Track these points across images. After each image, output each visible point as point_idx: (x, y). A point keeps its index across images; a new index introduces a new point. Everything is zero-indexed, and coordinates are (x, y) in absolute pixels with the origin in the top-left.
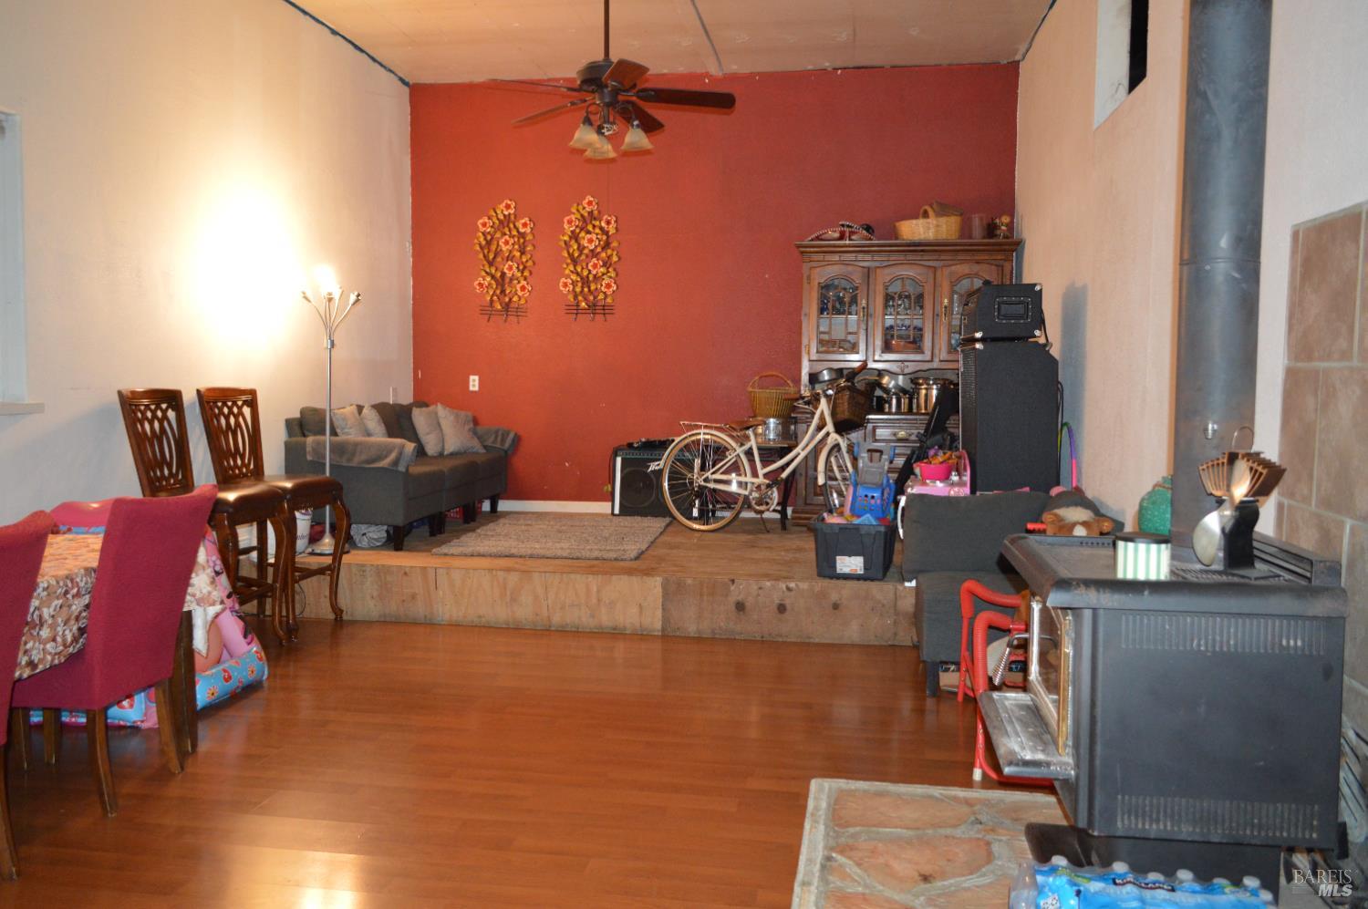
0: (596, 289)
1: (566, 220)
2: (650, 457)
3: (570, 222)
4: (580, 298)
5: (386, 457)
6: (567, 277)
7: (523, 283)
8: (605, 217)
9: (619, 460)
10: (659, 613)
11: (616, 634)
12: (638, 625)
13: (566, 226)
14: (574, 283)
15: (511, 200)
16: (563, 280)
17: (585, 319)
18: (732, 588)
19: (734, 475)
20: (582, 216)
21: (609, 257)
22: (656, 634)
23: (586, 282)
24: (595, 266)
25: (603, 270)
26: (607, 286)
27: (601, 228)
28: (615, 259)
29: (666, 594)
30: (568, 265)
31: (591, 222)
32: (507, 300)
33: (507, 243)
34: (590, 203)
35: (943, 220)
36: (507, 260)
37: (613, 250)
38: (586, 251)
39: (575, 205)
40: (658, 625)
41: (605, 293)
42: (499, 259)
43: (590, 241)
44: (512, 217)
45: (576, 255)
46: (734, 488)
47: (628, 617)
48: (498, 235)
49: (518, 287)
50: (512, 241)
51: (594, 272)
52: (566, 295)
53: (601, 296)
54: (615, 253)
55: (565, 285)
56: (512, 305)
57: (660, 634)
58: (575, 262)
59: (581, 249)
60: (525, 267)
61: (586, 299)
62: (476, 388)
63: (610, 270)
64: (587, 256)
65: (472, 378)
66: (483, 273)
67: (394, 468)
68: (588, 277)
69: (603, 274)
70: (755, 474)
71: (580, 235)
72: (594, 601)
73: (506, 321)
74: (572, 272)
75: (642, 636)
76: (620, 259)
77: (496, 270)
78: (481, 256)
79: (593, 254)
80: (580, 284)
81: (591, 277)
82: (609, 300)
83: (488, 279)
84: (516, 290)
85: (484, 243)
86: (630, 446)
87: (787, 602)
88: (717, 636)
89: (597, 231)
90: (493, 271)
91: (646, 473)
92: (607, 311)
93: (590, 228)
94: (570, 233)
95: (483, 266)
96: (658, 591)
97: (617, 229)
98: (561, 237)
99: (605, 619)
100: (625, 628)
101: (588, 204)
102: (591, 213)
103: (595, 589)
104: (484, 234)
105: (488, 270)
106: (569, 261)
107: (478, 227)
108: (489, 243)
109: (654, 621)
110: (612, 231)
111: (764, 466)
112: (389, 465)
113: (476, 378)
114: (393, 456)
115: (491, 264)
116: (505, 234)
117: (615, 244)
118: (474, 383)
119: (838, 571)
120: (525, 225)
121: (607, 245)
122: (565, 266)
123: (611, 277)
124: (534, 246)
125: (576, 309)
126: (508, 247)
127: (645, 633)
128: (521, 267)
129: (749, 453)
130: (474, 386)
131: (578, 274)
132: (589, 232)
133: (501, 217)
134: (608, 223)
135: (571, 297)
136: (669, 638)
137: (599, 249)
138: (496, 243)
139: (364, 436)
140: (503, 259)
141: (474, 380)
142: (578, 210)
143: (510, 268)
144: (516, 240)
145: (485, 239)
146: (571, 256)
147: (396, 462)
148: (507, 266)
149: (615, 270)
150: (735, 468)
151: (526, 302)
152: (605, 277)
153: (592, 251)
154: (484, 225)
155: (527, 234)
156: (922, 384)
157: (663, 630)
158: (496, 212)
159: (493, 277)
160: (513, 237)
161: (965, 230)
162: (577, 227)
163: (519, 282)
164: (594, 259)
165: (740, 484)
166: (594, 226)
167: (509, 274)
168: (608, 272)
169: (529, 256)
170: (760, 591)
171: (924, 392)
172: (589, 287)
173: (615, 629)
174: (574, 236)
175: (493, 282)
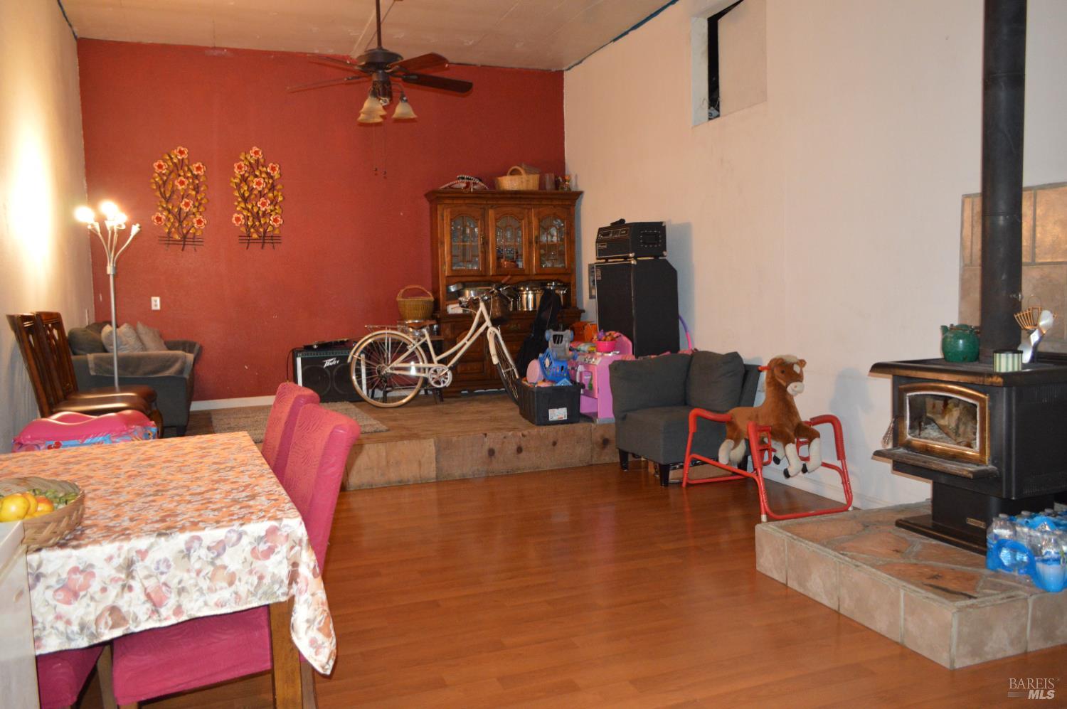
0: (266, 222)
1: (236, 165)
2: (325, 355)
3: (240, 167)
4: (252, 230)
5: (170, 367)
6: (239, 212)
7: (198, 217)
8: (271, 165)
9: (299, 360)
10: (434, 465)
11: (402, 486)
12: (418, 476)
13: (236, 171)
14: (247, 218)
15: (184, 147)
16: (236, 215)
17: (255, 248)
18: (486, 440)
19: (412, 363)
20: (250, 163)
21: (275, 197)
22: (433, 481)
23: (257, 216)
24: (263, 204)
25: (272, 207)
26: (275, 222)
27: (267, 173)
28: (280, 199)
29: (438, 452)
30: (239, 202)
31: (258, 169)
32: (185, 231)
33: (182, 183)
34: (256, 153)
35: (531, 176)
36: (183, 198)
37: (278, 192)
38: (256, 192)
39: (243, 154)
40: (433, 474)
41: (273, 226)
42: (175, 197)
43: (259, 184)
44: (186, 161)
45: (246, 195)
46: (413, 372)
47: (409, 472)
48: (173, 176)
49: (195, 221)
50: (187, 182)
51: (263, 209)
52: (239, 228)
53: (270, 229)
54: (280, 194)
55: (238, 219)
56: (189, 236)
57: (435, 480)
58: (245, 200)
59: (251, 190)
60: (200, 204)
61: (257, 231)
62: (158, 308)
63: (277, 207)
64: (256, 195)
65: (153, 299)
66: (160, 209)
67: (180, 376)
68: (258, 213)
69: (272, 211)
70: (430, 361)
71: (249, 179)
72: (384, 463)
73: (183, 250)
74: (243, 208)
75: (421, 484)
76: (284, 198)
77: (173, 207)
78: (158, 194)
79: (261, 194)
80: (251, 219)
81: (261, 213)
82: (277, 232)
83: (165, 213)
84: (193, 223)
85: (161, 182)
86: (309, 348)
87: (523, 445)
88: (476, 476)
89: (264, 175)
90: (170, 207)
91: (323, 368)
92: (274, 241)
93: (257, 173)
94: (240, 177)
95: (161, 202)
96: (433, 449)
97: (280, 174)
98: (232, 179)
99: (393, 476)
100: (408, 481)
101: (254, 154)
102: (257, 161)
103: (384, 454)
104: (159, 174)
105: (165, 206)
106: (240, 199)
107: (154, 169)
108: (165, 183)
109: (430, 472)
110: (276, 175)
111: (437, 354)
112: (175, 373)
113: (158, 299)
114: (177, 366)
115: (168, 201)
116: (180, 176)
117: (279, 187)
118: (156, 303)
119: (550, 419)
120: (198, 168)
121: (272, 188)
122: (236, 203)
123: (277, 213)
124: (207, 186)
125: (247, 239)
126: (183, 187)
127: (424, 482)
128: (197, 204)
129: (424, 346)
130: (156, 305)
131: (248, 210)
132: (256, 176)
133: (175, 161)
134: (273, 169)
135: (243, 229)
136: (441, 482)
137: (266, 191)
138: (171, 183)
139: (143, 351)
140: (178, 197)
141: (156, 301)
142: (246, 158)
143: (187, 204)
144: (191, 181)
145: (162, 179)
146: (243, 196)
147: (181, 371)
148: (183, 203)
149: (280, 207)
150: (413, 357)
151: (202, 233)
152: (273, 213)
153: (260, 192)
154: (160, 167)
155: (201, 176)
156: (523, 291)
157: (437, 477)
158: (170, 156)
159: (170, 212)
160: (188, 178)
161: (542, 184)
162: (246, 171)
163: (195, 217)
164: (262, 199)
165: (419, 370)
166: (261, 172)
167: (186, 210)
168: (275, 209)
169: (203, 195)
170: (505, 440)
171: (525, 296)
172: (260, 222)
173: (400, 482)
174: (244, 179)
175: (170, 216)
